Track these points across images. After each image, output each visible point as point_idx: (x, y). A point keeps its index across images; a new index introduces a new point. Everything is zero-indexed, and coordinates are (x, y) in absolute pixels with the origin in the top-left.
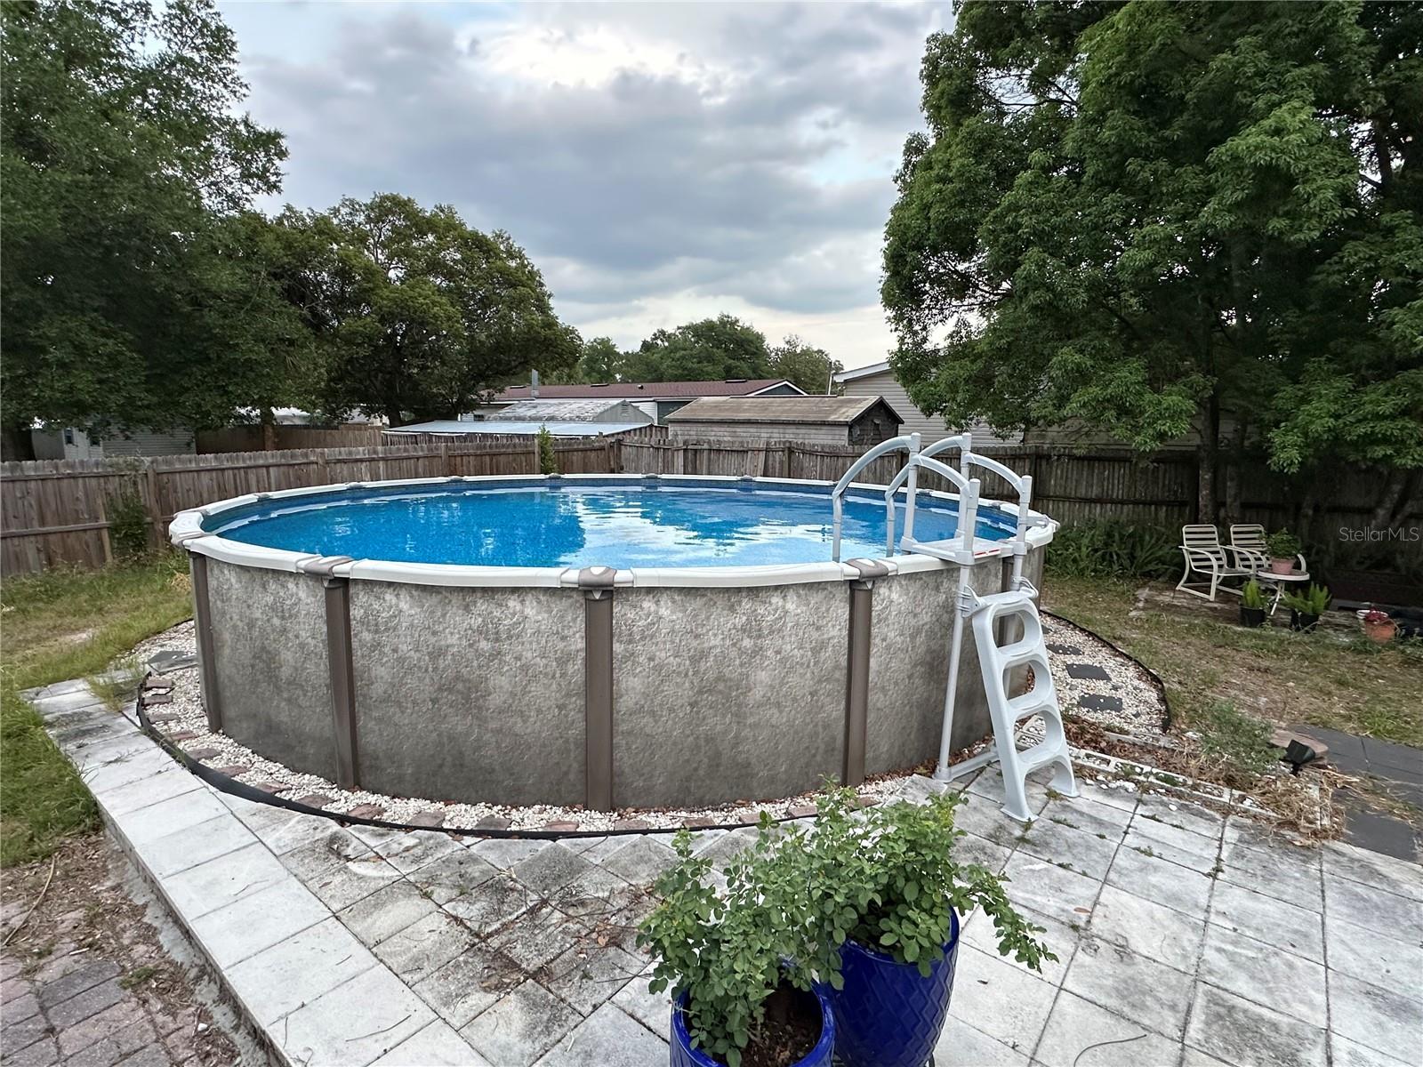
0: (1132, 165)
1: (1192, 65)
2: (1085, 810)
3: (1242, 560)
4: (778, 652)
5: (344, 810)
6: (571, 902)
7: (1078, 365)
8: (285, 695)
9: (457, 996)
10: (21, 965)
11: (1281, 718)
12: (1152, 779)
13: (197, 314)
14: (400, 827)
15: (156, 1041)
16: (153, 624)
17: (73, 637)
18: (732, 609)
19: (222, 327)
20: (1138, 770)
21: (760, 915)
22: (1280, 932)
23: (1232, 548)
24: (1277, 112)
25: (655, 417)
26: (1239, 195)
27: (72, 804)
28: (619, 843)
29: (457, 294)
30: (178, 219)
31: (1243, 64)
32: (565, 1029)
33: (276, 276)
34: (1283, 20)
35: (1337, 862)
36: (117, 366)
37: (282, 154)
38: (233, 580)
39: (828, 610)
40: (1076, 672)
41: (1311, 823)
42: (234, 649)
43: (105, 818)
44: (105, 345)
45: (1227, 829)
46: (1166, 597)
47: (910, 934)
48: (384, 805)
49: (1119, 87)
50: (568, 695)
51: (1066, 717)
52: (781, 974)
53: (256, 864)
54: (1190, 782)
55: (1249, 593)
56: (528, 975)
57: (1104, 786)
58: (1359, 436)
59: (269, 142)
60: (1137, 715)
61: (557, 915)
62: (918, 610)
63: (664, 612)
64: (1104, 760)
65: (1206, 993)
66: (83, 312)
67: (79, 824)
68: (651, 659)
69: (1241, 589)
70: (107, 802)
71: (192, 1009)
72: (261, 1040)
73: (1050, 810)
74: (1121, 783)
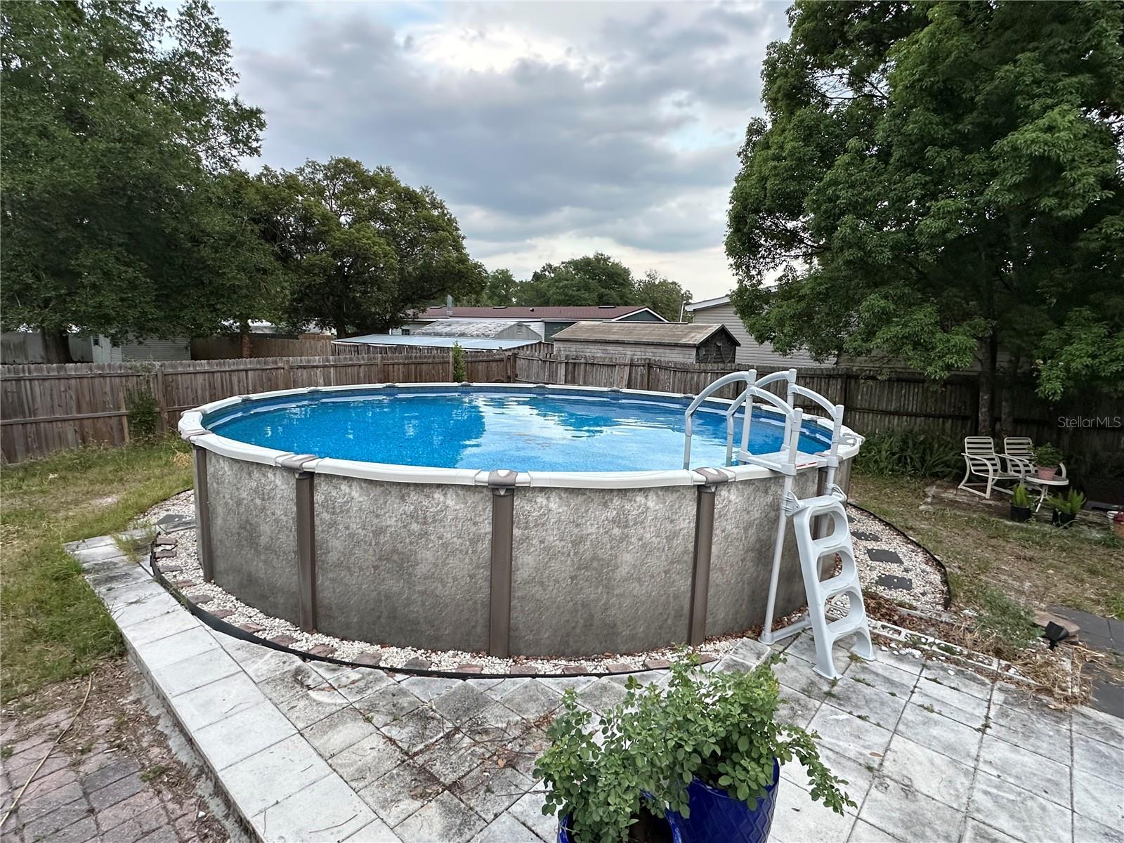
0: (930, 152)
1: (982, 74)
2: (880, 671)
3: (1013, 466)
4: (640, 539)
5: (305, 649)
6: (478, 730)
7: (883, 309)
8: (263, 557)
9: (392, 801)
10: (69, 759)
11: (1041, 601)
12: (935, 648)
13: (196, 249)
14: (347, 664)
15: (168, 824)
16: (161, 493)
17: (101, 501)
18: (605, 505)
19: (214, 260)
20: (923, 640)
21: (628, 759)
22: (1035, 779)
23: (1006, 456)
24: (1050, 113)
25: (543, 335)
26: (1017, 179)
27: (104, 635)
28: (514, 684)
29: (392, 236)
30: (183, 177)
31: (1023, 75)
32: (473, 832)
33: (255, 221)
34: (1056, 40)
35: (1084, 724)
36: (135, 288)
37: (262, 125)
38: (226, 469)
39: (680, 507)
40: (875, 555)
41: (1064, 690)
42: (225, 520)
43: (128, 647)
44: (126, 272)
45: (995, 692)
46: (950, 495)
47: (742, 778)
48: (336, 646)
49: (921, 89)
50: (478, 567)
51: (866, 593)
52: (642, 803)
53: (241, 689)
54: (965, 652)
55: (1018, 494)
56: (446, 788)
57: (896, 653)
58: (1112, 373)
59: (252, 116)
60: (924, 594)
61: (467, 740)
62: (750, 509)
63: (553, 506)
64: (896, 631)
65: (973, 827)
66: (111, 246)
67: (109, 651)
68: (542, 542)
69: (1011, 489)
70: (129, 634)
71: (193, 800)
72: (245, 827)
73: (852, 671)
74: (910, 650)
